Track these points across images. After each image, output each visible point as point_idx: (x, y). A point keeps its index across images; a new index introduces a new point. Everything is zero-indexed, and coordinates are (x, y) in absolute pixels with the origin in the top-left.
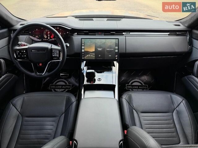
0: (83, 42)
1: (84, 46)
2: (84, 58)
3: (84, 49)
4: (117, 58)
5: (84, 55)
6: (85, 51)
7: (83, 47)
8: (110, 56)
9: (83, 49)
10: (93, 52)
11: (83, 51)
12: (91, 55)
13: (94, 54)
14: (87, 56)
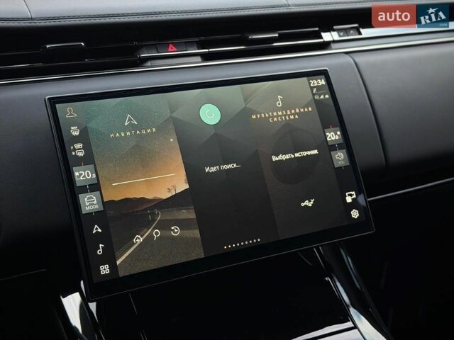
0: (75, 132)
1: (88, 160)
2: (113, 267)
3: (95, 187)
4: (355, 214)
5: (104, 237)
6: (106, 205)
7: (83, 175)
8: (309, 204)
9: (84, 189)
10: (176, 201)
11: (89, 203)
12: (164, 226)
13: (190, 214)
14: (139, 240)
